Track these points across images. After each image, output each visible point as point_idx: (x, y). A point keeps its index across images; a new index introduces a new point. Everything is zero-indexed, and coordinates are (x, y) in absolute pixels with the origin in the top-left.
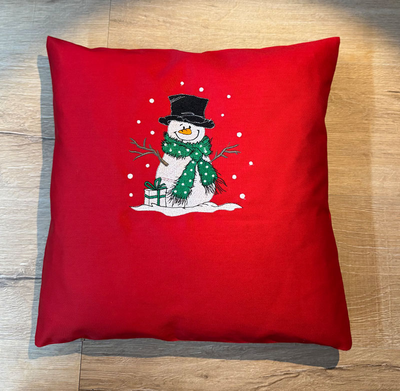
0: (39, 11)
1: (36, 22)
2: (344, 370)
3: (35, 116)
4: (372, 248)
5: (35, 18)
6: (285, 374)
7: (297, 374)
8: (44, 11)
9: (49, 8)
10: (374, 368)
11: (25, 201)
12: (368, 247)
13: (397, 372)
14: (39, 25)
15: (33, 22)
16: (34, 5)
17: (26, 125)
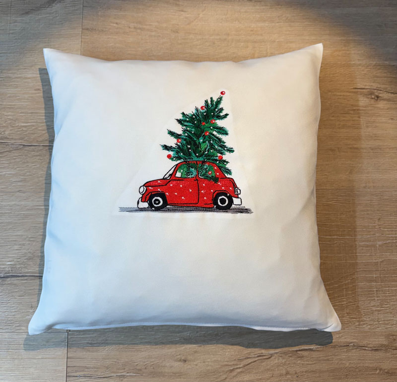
0: (14, 23)
1: (12, 33)
2: (314, 351)
3: (14, 124)
4: (339, 237)
5: (10, 30)
6: (258, 356)
7: (270, 356)
8: (19, 22)
9: (24, 20)
10: (342, 348)
11: (9, 205)
12: (336, 237)
13: (363, 351)
14: (15, 37)
15: (9, 34)
16: (9, 18)
17: (7, 133)
